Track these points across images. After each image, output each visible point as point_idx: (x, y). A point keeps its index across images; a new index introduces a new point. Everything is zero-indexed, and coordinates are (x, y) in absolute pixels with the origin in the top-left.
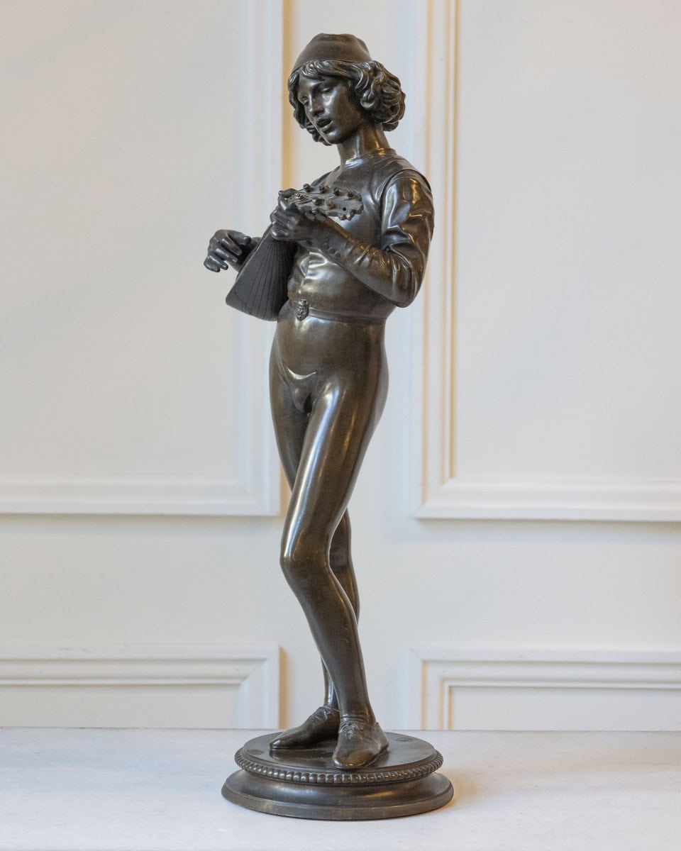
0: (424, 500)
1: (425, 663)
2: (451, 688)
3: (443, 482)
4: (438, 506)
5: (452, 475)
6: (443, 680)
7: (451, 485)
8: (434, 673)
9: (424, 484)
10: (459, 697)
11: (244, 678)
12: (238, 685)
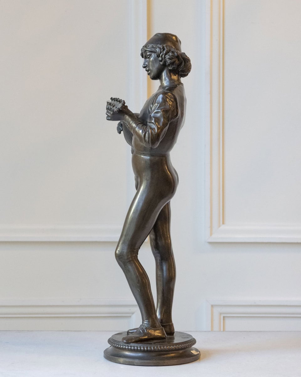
0: (211, 234)
1: (212, 306)
2: (224, 317)
3: (220, 226)
4: (218, 237)
5: (223, 223)
6: (221, 314)
7: (223, 227)
8: (217, 311)
9: (211, 227)
10: (228, 321)
11: (133, 313)
12: (130, 317)
